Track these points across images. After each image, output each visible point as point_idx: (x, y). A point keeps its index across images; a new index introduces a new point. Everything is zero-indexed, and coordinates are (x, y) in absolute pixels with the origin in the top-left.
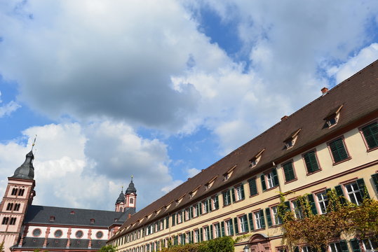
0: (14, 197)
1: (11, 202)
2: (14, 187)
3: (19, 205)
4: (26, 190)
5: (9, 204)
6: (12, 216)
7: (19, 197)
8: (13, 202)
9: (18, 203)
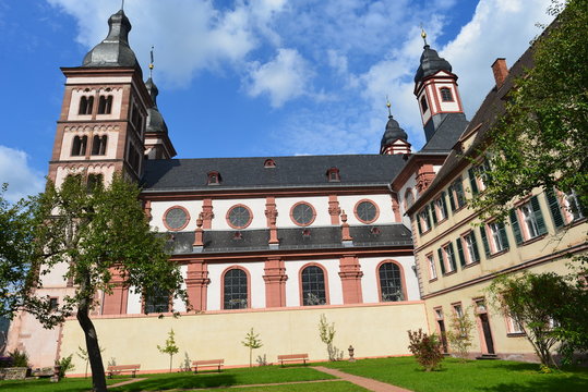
0: (88, 117)
1: (81, 134)
2: (82, 93)
3: (105, 137)
4: (119, 97)
5: (77, 138)
6: (90, 170)
7: (100, 117)
8: (87, 133)
9: (101, 133)
